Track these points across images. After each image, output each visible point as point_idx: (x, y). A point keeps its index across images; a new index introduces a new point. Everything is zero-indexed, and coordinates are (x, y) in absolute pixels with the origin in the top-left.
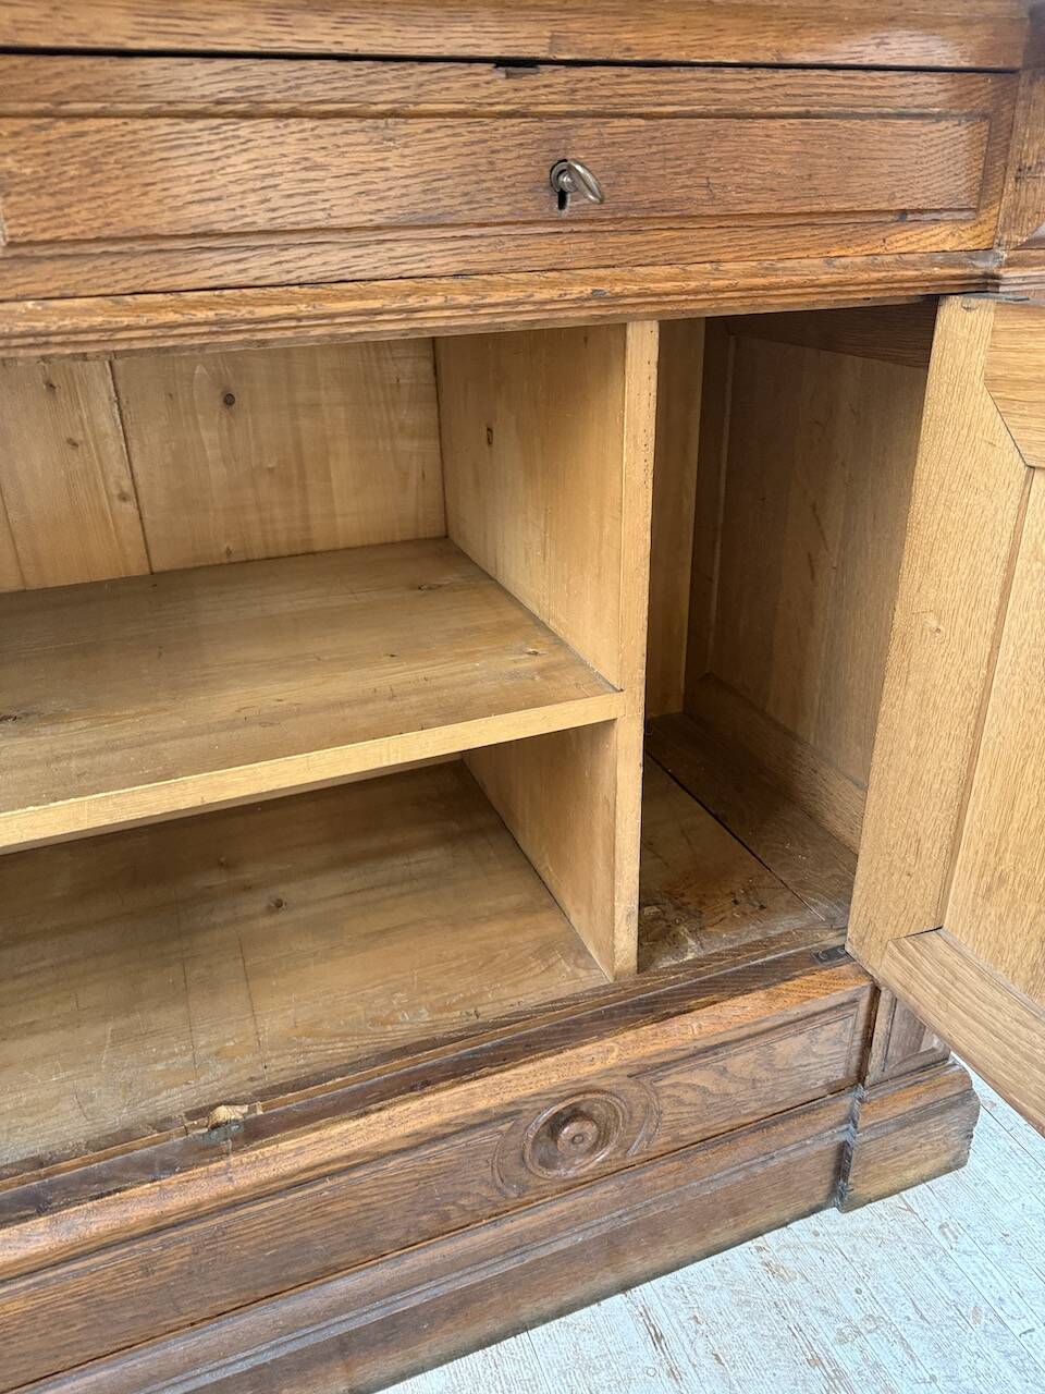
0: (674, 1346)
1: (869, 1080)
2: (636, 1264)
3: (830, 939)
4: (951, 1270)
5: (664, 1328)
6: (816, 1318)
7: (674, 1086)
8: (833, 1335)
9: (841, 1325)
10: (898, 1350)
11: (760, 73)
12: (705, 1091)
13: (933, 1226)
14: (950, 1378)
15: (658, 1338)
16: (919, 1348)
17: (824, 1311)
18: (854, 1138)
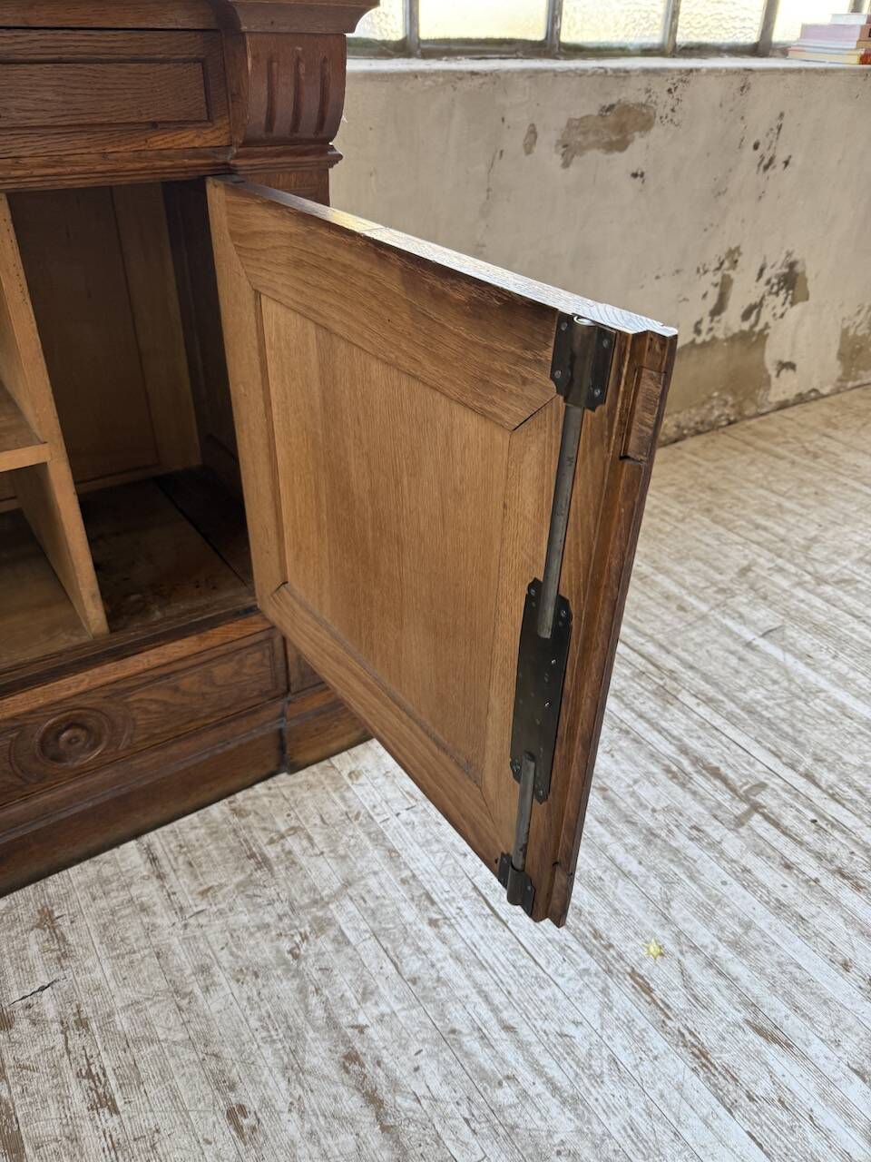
0: (164, 862)
1: (293, 689)
2: (142, 819)
3: (248, 602)
4: (348, 795)
5: (159, 853)
6: (257, 834)
7: (140, 700)
8: (266, 840)
9: (273, 835)
10: (305, 843)
11: (16, 33)
12: (165, 703)
13: (345, 774)
14: (331, 851)
15: (154, 860)
16: (317, 839)
17: (265, 829)
18: (286, 725)
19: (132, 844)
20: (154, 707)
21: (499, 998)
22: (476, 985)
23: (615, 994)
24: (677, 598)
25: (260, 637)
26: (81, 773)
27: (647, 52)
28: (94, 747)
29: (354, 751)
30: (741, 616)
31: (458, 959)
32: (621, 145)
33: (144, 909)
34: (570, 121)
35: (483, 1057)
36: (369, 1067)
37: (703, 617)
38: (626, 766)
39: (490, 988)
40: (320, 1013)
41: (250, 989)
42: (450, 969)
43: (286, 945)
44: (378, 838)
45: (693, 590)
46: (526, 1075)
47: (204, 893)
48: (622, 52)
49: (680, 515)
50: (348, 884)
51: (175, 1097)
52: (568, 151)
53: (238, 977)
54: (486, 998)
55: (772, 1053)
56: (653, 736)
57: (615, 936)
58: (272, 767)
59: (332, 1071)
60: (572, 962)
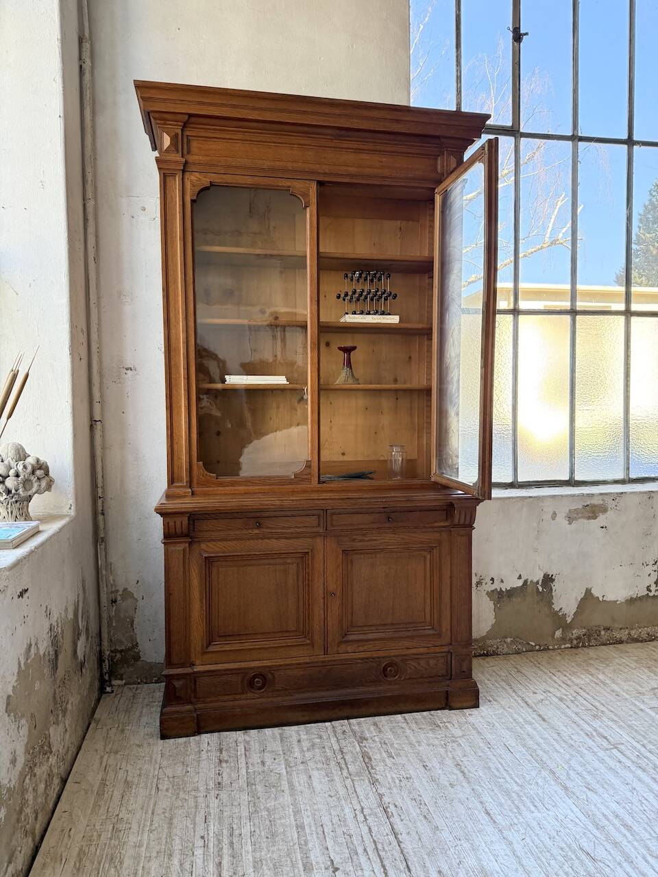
1: (453, 677)
7: (409, 664)
10: (452, 725)
12: (416, 667)
18: (449, 689)
19: (399, 715)
20: (413, 668)
21: (505, 765)
22: (499, 762)
23: (543, 772)
24: (617, 692)
25: (444, 654)
26: (390, 683)
27: (616, 482)
28: (395, 676)
29: (472, 709)
30: (643, 701)
31: (494, 755)
32: (595, 517)
33: (402, 728)
34: (570, 511)
35: (497, 774)
36: (463, 767)
37: (626, 699)
38: (570, 730)
39: (503, 763)
40: (451, 756)
41: (431, 747)
42: (492, 757)
43: (443, 743)
44: (475, 729)
45: (627, 692)
46: (508, 779)
47: (420, 729)
48: (604, 482)
49: (634, 667)
50: (464, 736)
51: (409, 760)
52: (571, 519)
53: (428, 745)
54: (501, 764)
55: (589, 793)
56: (586, 726)
57: (548, 762)
58: (444, 706)
59: (453, 766)
60: (531, 764)
